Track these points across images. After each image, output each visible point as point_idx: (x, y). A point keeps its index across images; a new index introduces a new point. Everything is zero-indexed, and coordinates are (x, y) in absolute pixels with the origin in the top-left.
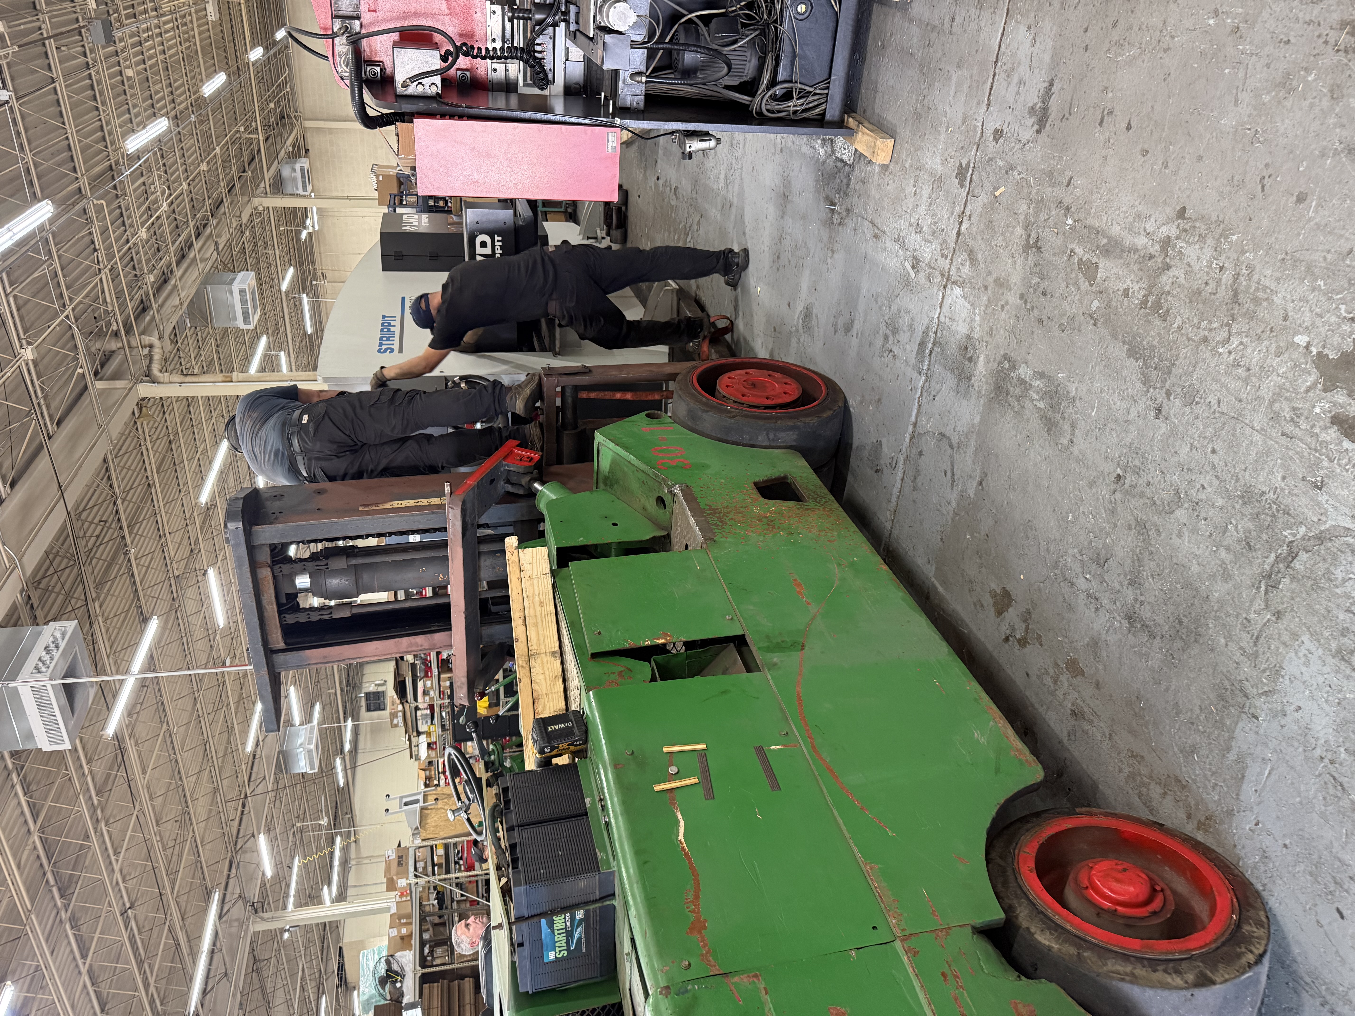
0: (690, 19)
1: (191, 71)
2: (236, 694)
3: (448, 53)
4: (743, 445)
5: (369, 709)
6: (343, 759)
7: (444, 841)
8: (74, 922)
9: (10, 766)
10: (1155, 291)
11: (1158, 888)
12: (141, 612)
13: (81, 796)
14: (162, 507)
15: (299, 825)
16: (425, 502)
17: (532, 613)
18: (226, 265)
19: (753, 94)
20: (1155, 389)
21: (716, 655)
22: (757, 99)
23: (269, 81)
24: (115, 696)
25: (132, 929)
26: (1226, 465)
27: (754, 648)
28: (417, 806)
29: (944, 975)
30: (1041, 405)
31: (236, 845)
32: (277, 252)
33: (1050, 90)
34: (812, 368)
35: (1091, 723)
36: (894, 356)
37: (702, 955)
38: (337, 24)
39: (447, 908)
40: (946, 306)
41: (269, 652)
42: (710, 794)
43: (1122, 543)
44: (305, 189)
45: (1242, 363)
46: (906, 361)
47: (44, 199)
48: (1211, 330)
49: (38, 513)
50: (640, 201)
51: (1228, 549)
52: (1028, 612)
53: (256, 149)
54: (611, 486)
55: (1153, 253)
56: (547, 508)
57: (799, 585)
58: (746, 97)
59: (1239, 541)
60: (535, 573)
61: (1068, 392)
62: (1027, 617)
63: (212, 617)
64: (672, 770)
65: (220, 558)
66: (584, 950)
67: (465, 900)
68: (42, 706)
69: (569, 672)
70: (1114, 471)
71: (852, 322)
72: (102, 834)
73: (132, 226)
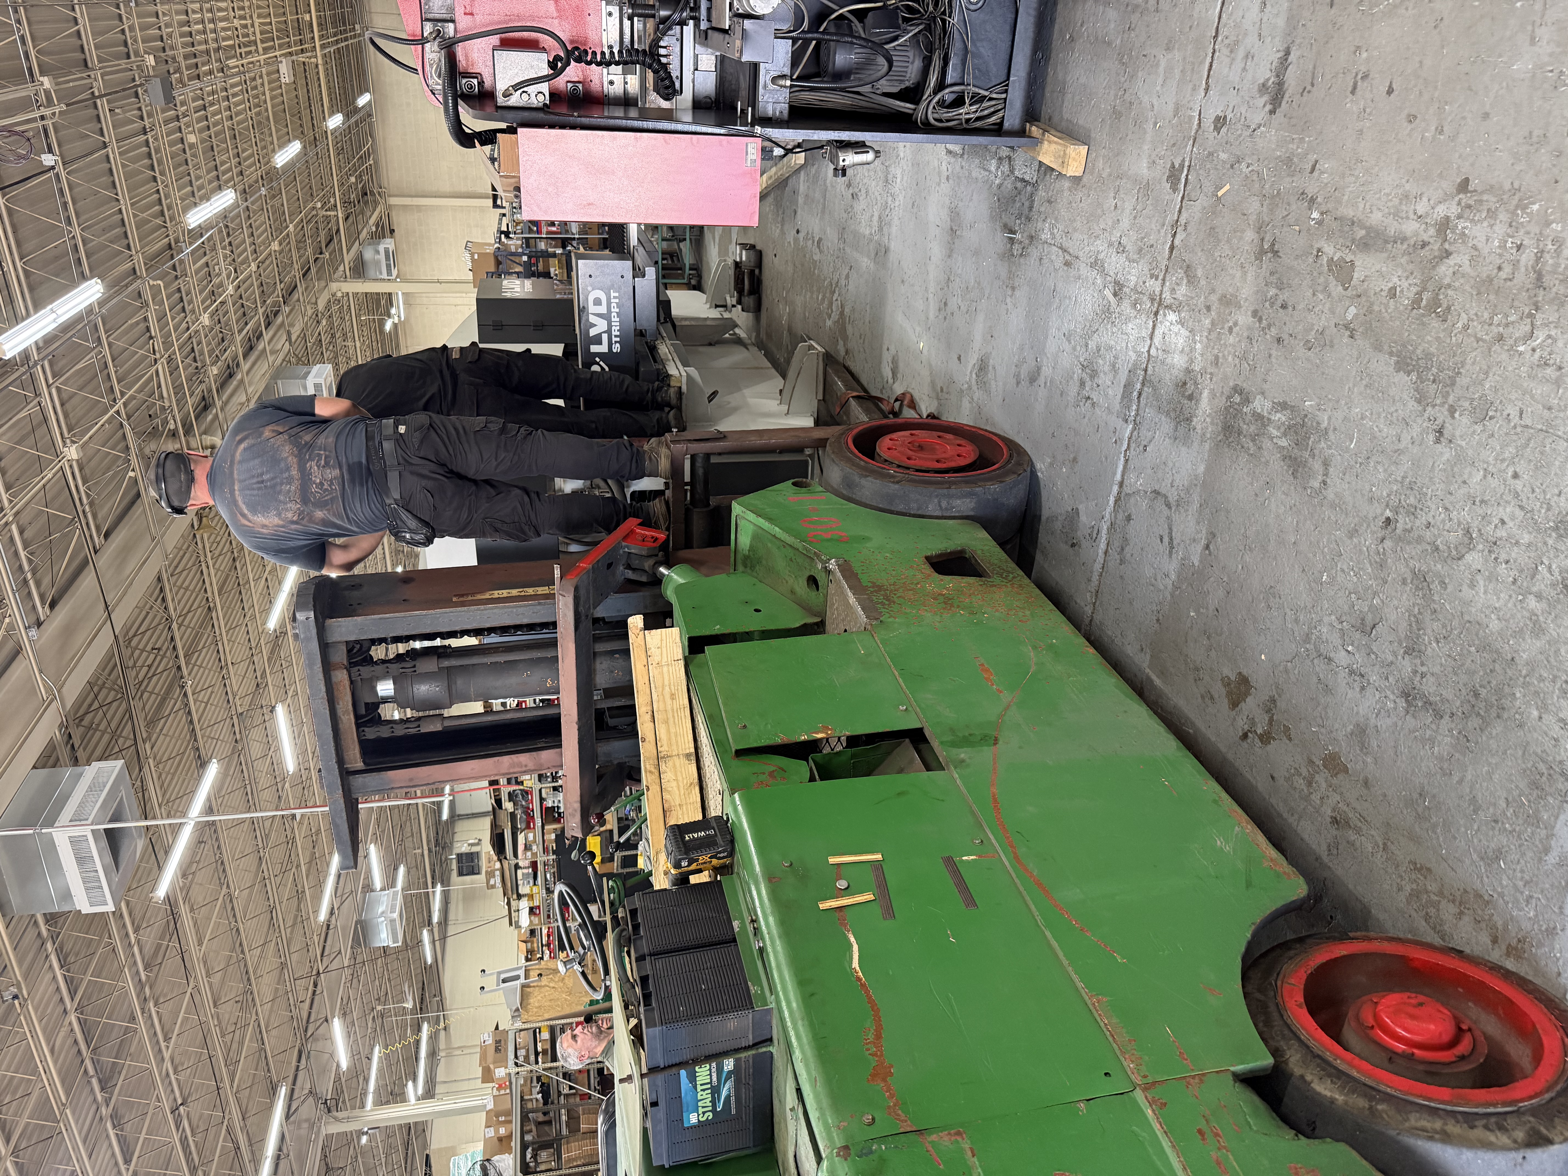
0: (841, 15)
1: (262, 140)
2: (308, 853)
3: (557, 58)
4: (910, 515)
5: (461, 874)
6: (431, 932)
7: (548, 1023)
8: (117, 1119)
9: (44, 933)
10: (1430, 286)
11: (1464, 1027)
12: (199, 756)
13: (126, 970)
14: (224, 634)
15: (379, 1008)
16: (530, 591)
17: (662, 707)
18: (300, 359)
19: (917, 102)
20: (1434, 406)
21: (889, 753)
22: (923, 105)
23: (350, 153)
24: (167, 852)
25: (184, 1130)
26: (1533, 491)
27: (935, 744)
28: (518, 983)
29: (1200, 1132)
30: (1284, 442)
31: (306, 1031)
32: (358, 344)
33: (1286, 60)
34: (988, 428)
35: (1358, 831)
36: (1093, 404)
37: (889, 1107)
38: (428, 28)
39: (552, 1103)
40: (1157, 340)
41: (346, 774)
42: (889, 912)
43: (1396, 602)
44: (389, 273)
45: (1551, 362)
46: (1108, 408)
47: (92, 277)
48: (1507, 325)
49: (81, 638)
50: (776, 260)
51: (1539, 596)
52: (1273, 701)
53: (335, 229)
54: (752, 568)
55: (1426, 239)
56: (676, 593)
57: (987, 670)
58: (908, 105)
59: (1553, 585)
60: (665, 659)
61: (1318, 423)
62: (1270, 706)
63: (281, 763)
64: (842, 884)
65: (290, 694)
66: (733, 1112)
67: (574, 1094)
68: (82, 860)
69: (708, 775)
70: (1382, 515)
71: (1039, 369)
72: (150, 1016)
73: (193, 311)
